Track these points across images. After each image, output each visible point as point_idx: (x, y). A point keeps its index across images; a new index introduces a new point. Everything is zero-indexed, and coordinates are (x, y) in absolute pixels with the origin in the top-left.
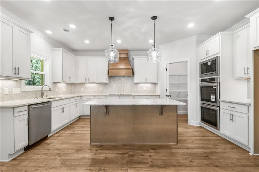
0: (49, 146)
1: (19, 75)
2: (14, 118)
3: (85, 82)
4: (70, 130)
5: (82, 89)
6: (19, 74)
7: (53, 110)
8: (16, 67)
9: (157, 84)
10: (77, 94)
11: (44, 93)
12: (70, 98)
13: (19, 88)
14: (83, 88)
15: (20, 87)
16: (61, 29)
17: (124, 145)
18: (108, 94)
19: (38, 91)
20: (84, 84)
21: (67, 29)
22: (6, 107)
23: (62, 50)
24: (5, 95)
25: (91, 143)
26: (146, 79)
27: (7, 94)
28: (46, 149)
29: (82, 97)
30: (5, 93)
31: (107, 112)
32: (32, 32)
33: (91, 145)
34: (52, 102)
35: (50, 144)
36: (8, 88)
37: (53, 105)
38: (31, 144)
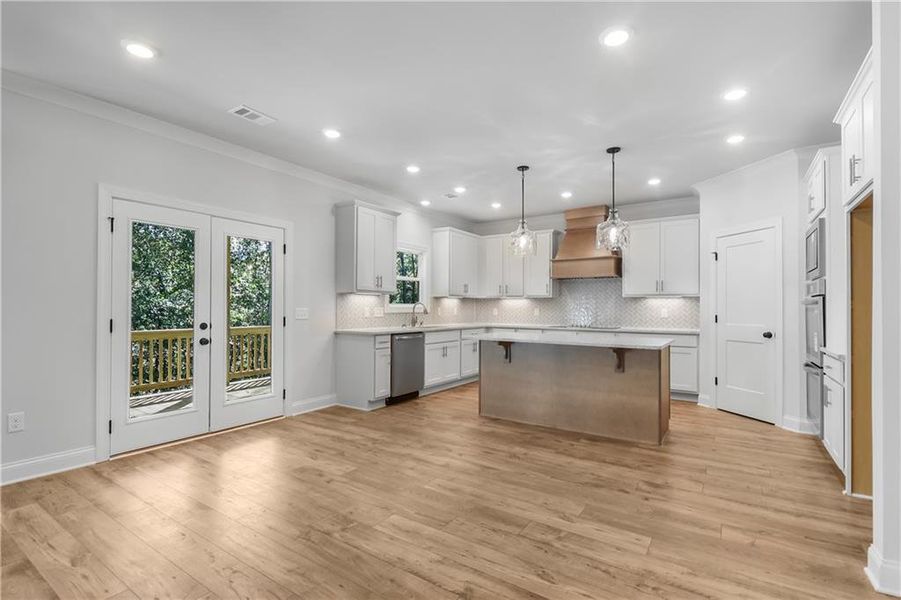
1: (381, 287)
2: (375, 350)
3: (498, 295)
6: (381, 285)
7: (427, 347)
8: (378, 276)
9: (699, 298)
11: (416, 317)
13: (381, 307)
15: (384, 306)
18: (547, 326)
19: (409, 314)
20: (499, 301)
23: (450, 231)
25: (479, 413)
26: (660, 286)
31: (508, 356)
32: (399, 214)
36: (368, 308)
37: (428, 338)
38: (395, 395)
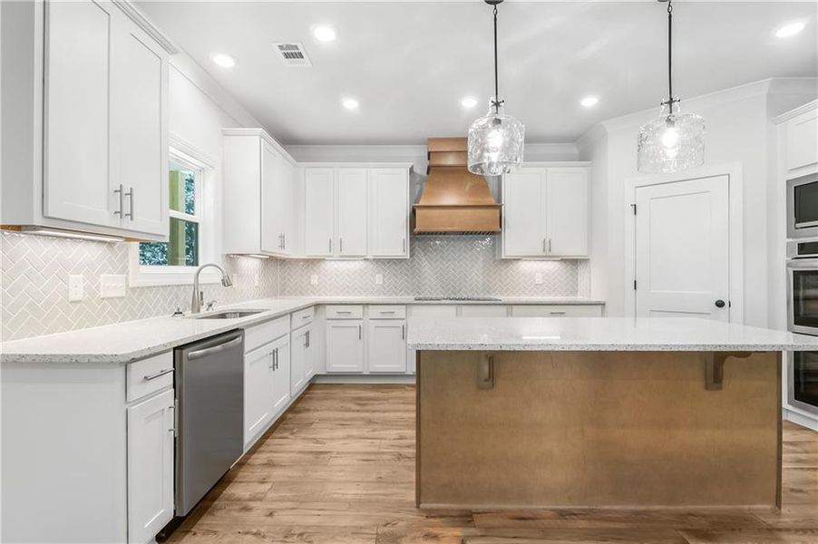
0: (252, 516)
1: (132, 219)
2: (127, 406)
3: (329, 254)
4: (302, 435)
5: (314, 280)
6: (131, 215)
8: (121, 186)
9: (588, 260)
10: (309, 295)
11: (202, 293)
12: (291, 314)
13: (119, 273)
14: (317, 276)
15: (124, 270)
16: (275, 46)
17: (563, 514)
19: (182, 288)
20: (321, 263)
21: (296, 47)
22: (94, 360)
23: (261, 137)
24: (71, 302)
25: (418, 502)
26: (547, 245)
27: (76, 298)
28: (247, 533)
29: (321, 308)
30: (72, 297)
33: (426, 510)
34: (246, 331)
35: (252, 504)
36: (81, 276)
37: (251, 340)
